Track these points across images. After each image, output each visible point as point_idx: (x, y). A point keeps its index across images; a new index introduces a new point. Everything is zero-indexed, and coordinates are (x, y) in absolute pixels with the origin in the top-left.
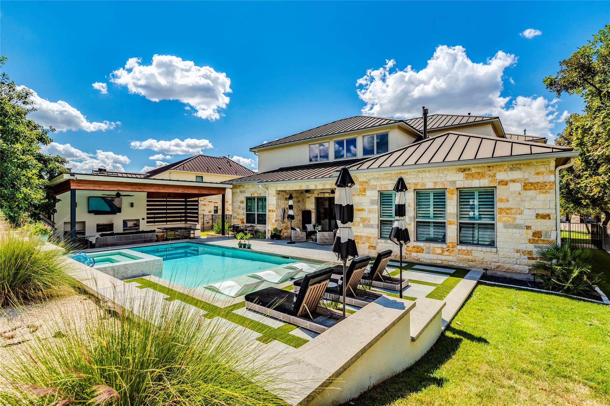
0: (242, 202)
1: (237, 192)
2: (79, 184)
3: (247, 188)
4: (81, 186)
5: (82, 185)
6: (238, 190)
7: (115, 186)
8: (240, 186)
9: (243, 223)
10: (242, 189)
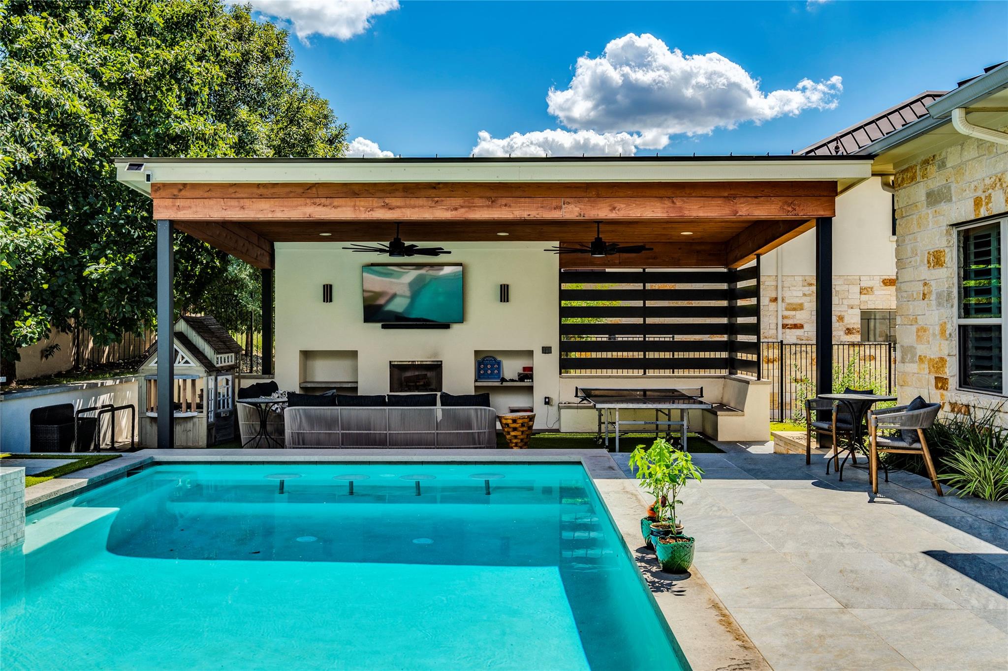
0: (937, 260)
1: (915, 205)
2: (178, 202)
3: (959, 169)
4: (184, 208)
5: (187, 202)
6: (918, 192)
7: (296, 201)
8: (926, 162)
9: (941, 383)
10: (935, 180)
